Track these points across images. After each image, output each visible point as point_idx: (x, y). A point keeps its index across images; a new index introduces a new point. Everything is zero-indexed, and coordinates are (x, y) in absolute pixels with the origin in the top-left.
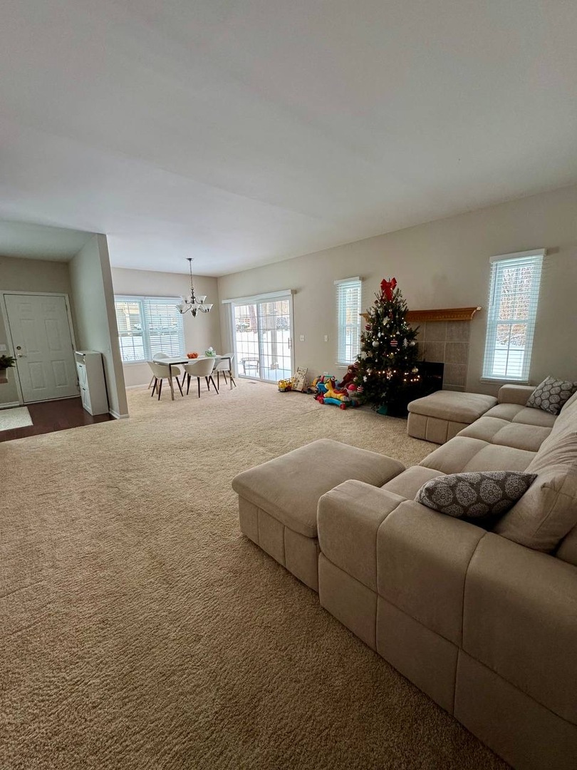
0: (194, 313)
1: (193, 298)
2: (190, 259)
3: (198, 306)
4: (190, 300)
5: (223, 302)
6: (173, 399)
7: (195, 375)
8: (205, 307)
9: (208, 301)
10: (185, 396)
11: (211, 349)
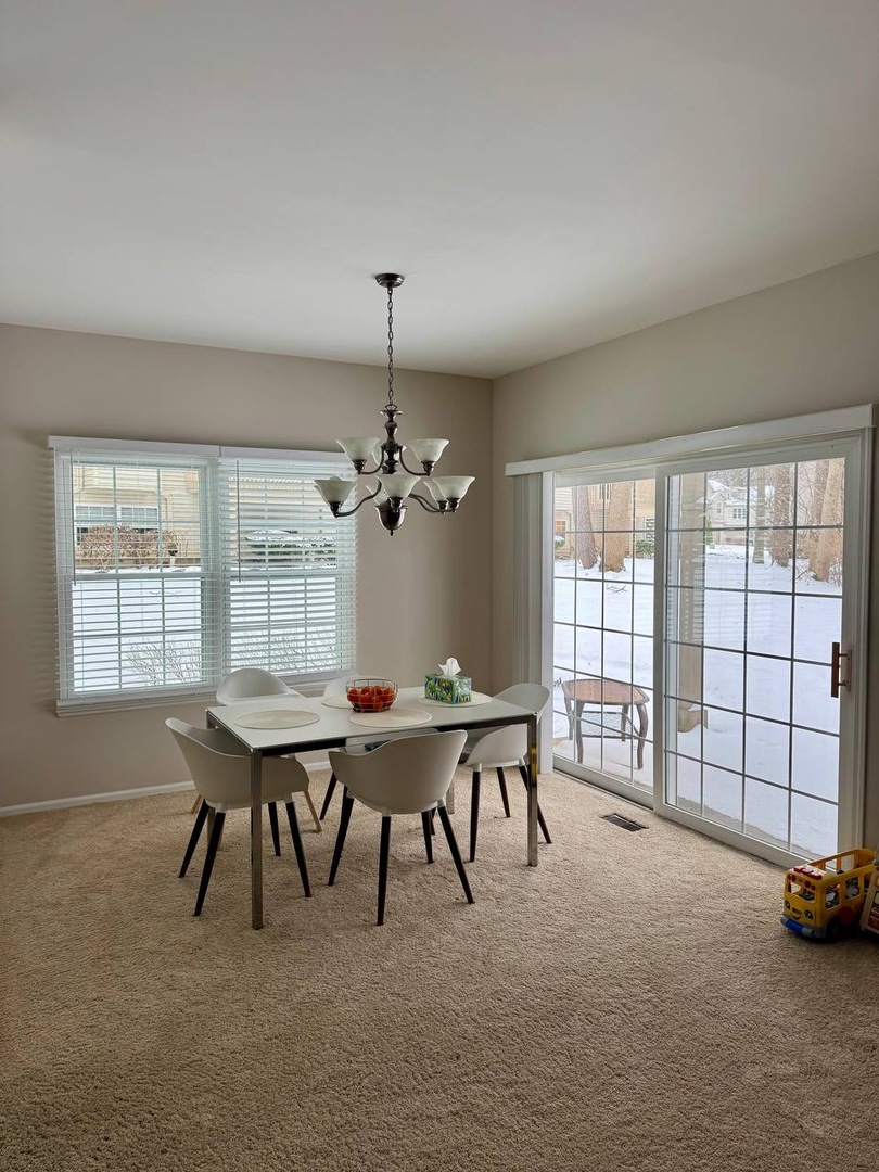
0: (390, 516)
1: (391, 447)
2: (389, 280)
3: (411, 485)
4: (375, 457)
5: (513, 469)
6: (258, 924)
7: (372, 803)
8: (439, 490)
9: (455, 464)
10: (324, 895)
11: (452, 668)
